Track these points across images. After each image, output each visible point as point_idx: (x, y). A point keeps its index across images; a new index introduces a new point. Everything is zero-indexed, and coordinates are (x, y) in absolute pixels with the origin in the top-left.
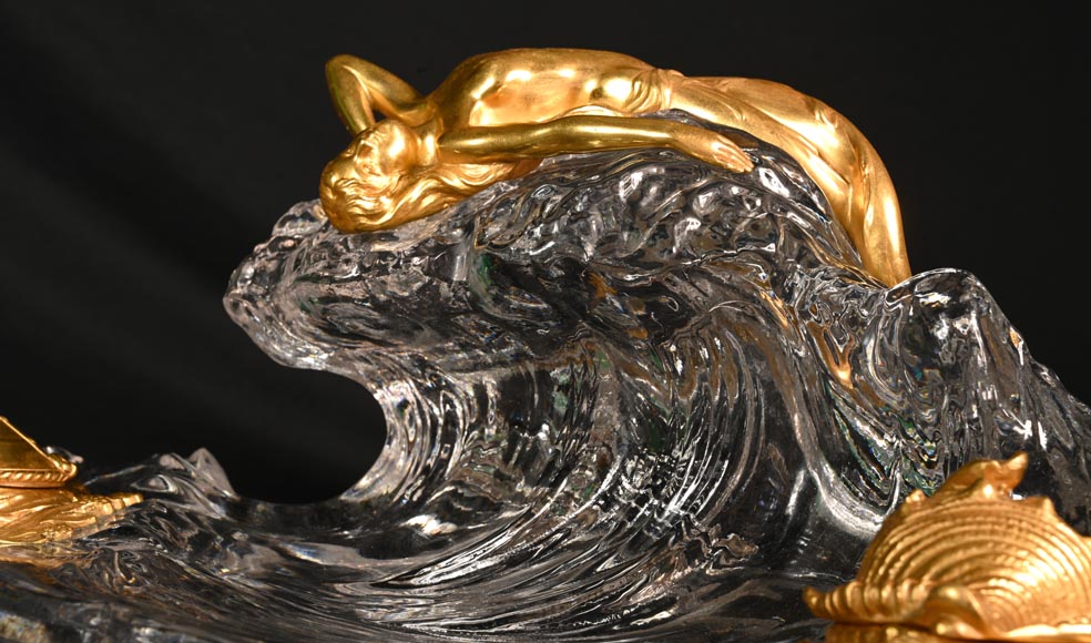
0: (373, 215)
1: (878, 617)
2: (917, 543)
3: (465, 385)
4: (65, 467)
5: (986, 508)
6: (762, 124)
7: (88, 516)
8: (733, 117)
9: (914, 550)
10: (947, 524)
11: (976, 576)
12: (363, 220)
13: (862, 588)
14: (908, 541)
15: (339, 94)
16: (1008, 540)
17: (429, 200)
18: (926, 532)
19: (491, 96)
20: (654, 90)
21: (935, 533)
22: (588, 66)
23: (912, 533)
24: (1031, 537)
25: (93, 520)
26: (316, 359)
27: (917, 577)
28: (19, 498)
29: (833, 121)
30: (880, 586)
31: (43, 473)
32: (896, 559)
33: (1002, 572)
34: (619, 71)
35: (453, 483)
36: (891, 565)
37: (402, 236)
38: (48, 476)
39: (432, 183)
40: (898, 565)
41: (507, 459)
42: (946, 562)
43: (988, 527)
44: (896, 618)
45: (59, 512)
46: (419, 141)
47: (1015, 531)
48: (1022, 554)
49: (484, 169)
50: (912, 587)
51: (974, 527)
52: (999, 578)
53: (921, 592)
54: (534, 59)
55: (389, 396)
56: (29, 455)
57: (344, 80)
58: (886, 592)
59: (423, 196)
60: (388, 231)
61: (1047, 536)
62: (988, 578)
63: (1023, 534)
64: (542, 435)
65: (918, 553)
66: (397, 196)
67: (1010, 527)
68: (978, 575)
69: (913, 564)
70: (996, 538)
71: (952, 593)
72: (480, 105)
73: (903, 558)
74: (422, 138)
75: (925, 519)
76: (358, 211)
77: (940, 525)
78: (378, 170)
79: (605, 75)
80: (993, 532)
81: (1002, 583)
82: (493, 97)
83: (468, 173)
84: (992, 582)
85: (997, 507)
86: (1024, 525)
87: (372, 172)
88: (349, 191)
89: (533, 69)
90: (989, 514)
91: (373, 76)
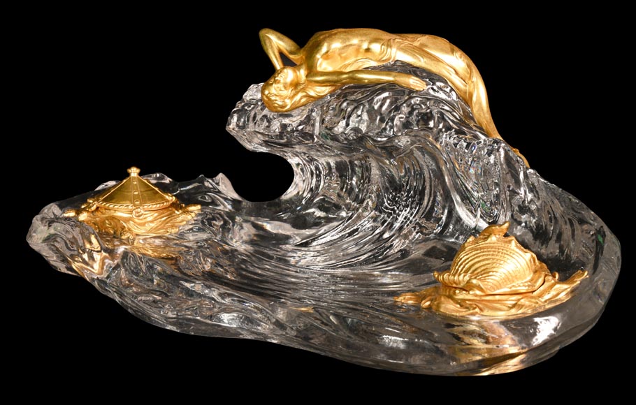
0: (282, 107)
1: (454, 285)
2: (468, 259)
3: (323, 161)
4: (171, 198)
5: (492, 245)
6: (432, 63)
7: (183, 221)
8: (420, 61)
9: (467, 261)
10: (478, 251)
11: (485, 271)
12: (279, 109)
13: (449, 276)
14: (466, 257)
15: (265, 48)
16: (497, 257)
17: (304, 100)
18: (471, 254)
19: (325, 56)
20: (389, 50)
21: (474, 255)
22: (363, 39)
23: (467, 255)
24: (506, 256)
25: (185, 223)
26: (264, 150)
27: (466, 272)
28: (156, 214)
29: (461, 58)
30: (454, 275)
31: (163, 203)
32: (461, 264)
33: (494, 270)
34: (376, 40)
35: (323, 195)
36: (459, 267)
37: (294, 115)
38: (165, 204)
39: (304, 94)
40: (462, 266)
41: (342, 189)
42: (477, 266)
43: (492, 253)
44: (460, 286)
45: (171, 220)
46: (298, 73)
47: (500, 254)
48: (502, 262)
49: (324, 88)
50: (464, 276)
51: (487, 253)
52: (493, 272)
53: (467, 278)
54: (341, 38)
55: (293, 161)
56: (157, 196)
57: (267, 42)
58: (456, 278)
59: (301, 99)
60: (289, 113)
61: (511, 254)
62: (490, 272)
63: (503, 255)
64: (354, 182)
65: (468, 263)
66: (292, 98)
67: (499, 252)
68: (486, 272)
69: (466, 266)
70: (493, 257)
71: (474, 281)
72: (320, 60)
73: (464, 264)
74: (299, 71)
75: (472, 249)
76: (276, 105)
77: (476, 252)
78: (283, 89)
79: (371, 42)
80: (493, 255)
81: (494, 273)
82: (327, 56)
83: (317, 90)
84: (491, 274)
85: (496, 245)
86: (504, 251)
87: (280, 90)
88: (273, 98)
89: (341, 43)
90: (492, 247)
91: (279, 39)
